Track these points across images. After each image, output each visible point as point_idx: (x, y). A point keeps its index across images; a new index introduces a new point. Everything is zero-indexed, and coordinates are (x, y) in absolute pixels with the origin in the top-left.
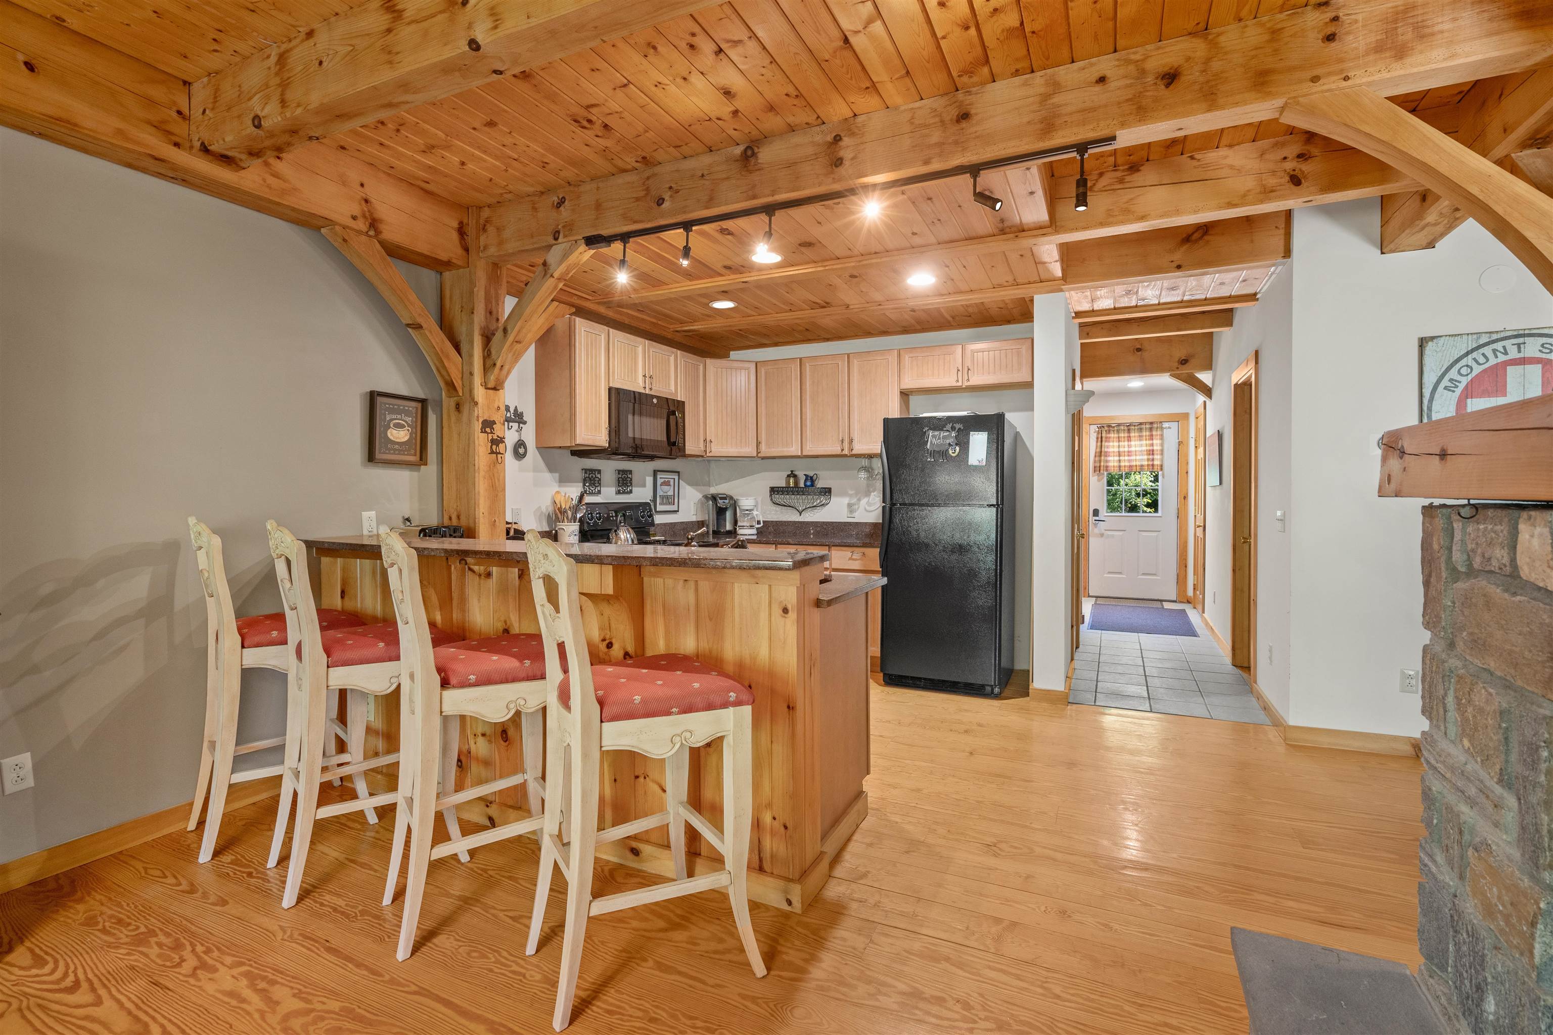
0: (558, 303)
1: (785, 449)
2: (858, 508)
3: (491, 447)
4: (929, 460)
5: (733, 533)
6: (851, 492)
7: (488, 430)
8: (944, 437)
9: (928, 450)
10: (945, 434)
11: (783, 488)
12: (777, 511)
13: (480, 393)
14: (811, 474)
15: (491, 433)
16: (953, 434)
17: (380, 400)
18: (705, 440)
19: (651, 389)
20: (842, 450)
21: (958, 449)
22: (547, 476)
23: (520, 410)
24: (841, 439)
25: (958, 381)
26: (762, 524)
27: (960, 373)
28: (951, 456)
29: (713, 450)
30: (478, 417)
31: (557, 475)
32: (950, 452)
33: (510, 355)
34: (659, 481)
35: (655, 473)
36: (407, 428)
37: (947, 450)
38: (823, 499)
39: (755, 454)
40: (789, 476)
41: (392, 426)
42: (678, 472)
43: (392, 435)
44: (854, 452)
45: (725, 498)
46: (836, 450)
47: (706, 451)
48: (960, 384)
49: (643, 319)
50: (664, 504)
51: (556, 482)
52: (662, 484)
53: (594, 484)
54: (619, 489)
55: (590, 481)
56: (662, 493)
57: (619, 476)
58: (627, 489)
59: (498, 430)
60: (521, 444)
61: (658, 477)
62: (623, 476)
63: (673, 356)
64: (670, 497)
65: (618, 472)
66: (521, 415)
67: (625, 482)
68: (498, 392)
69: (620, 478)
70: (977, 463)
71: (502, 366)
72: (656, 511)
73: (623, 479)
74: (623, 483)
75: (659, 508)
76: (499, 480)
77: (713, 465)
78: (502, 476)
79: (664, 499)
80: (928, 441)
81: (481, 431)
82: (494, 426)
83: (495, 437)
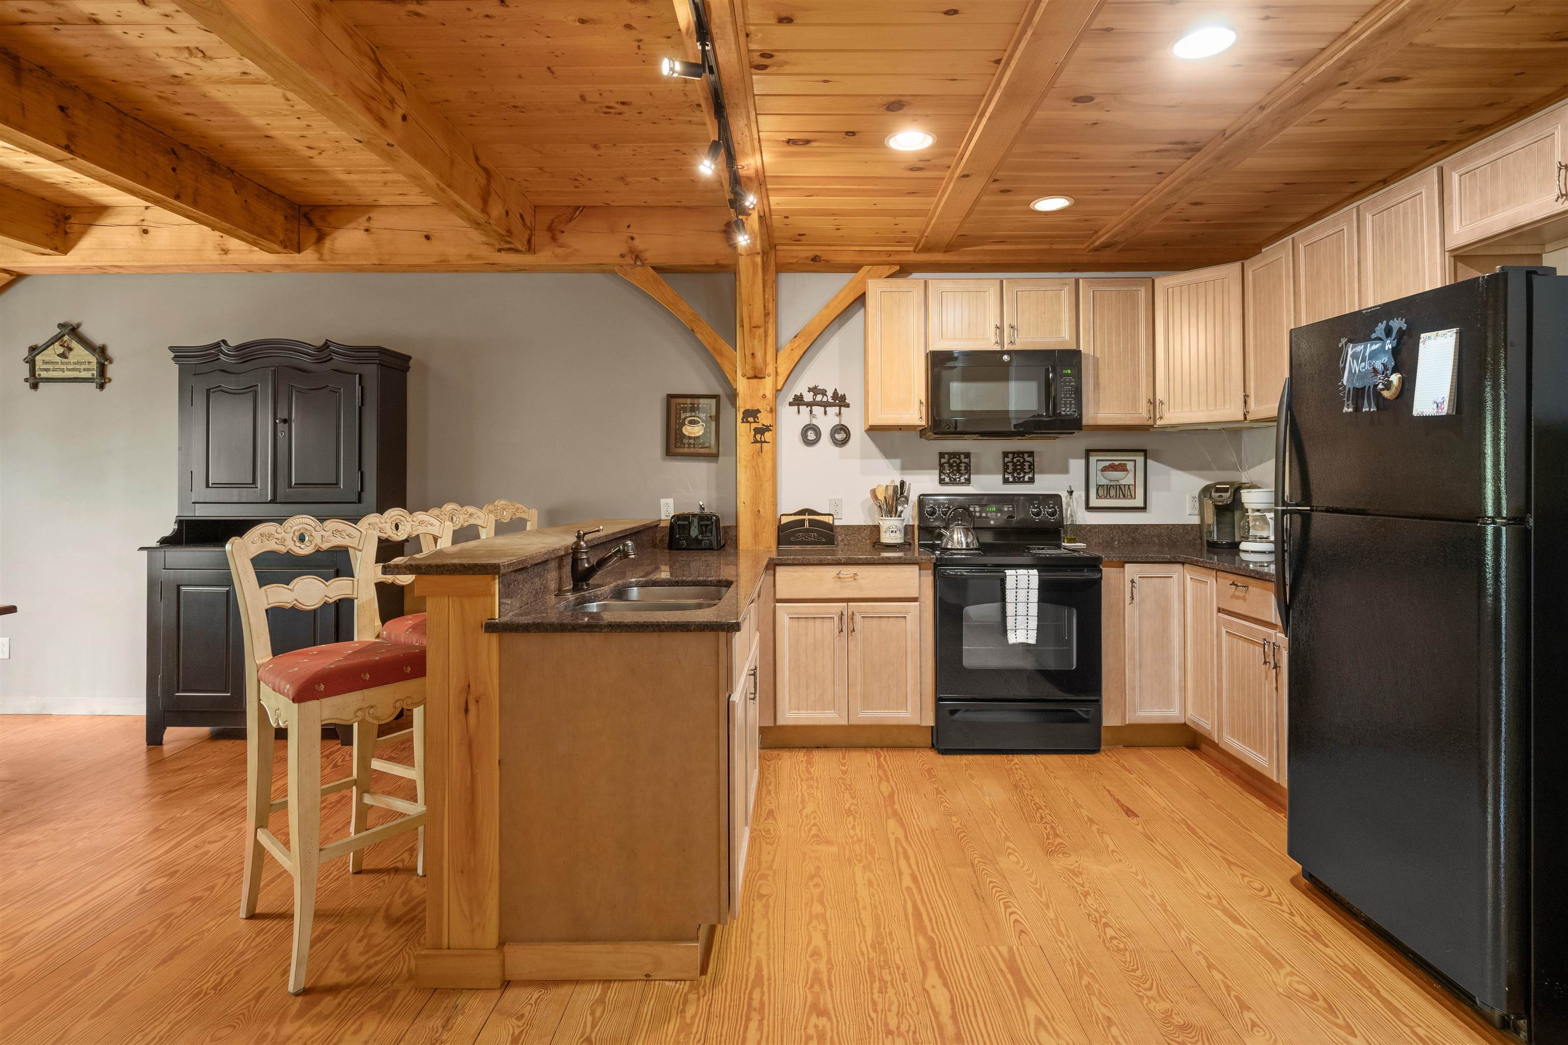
3: (755, 436)
4: (1345, 409)
5: (1236, 547)
7: (751, 419)
8: (1374, 355)
9: (1344, 388)
10: (1375, 347)
13: (742, 385)
15: (755, 422)
16: (1389, 345)
17: (674, 401)
18: (1151, 402)
19: (1012, 343)
21: (1395, 377)
22: (883, 463)
23: (840, 393)
25: (1561, 197)
27: (1564, 175)
29: (1166, 415)
31: (898, 462)
32: (1380, 388)
33: (756, 342)
34: (1096, 466)
35: (1087, 454)
36: (702, 423)
39: (1241, 417)
41: (686, 423)
42: (1145, 452)
43: (686, 431)
45: (1225, 491)
50: (1111, 498)
51: (896, 470)
52: (1104, 469)
53: (959, 471)
54: (1006, 476)
55: (951, 466)
56: (1104, 482)
57: (1007, 460)
58: (1024, 477)
59: (764, 419)
60: (842, 428)
61: (1093, 459)
62: (1015, 460)
63: (1066, 289)
64: (1127, 487)
65: (1005, 454)
66: (843, 397)
67: (1019, 467)
68: (763, 380)
69: (1009, 462)
70: (1433, 409)
71: (753, 354)
72: (1088, 508)
73: (1015, 465)
74: (1015, 470)
75: (1094, 502)
76: (764, 470)
77: (1245, 436)
78: (769, 465)
79: (1106, 490)
80: (1344, 367)
81: (743, 422)
82: (758, 415)
83: (760, 426)
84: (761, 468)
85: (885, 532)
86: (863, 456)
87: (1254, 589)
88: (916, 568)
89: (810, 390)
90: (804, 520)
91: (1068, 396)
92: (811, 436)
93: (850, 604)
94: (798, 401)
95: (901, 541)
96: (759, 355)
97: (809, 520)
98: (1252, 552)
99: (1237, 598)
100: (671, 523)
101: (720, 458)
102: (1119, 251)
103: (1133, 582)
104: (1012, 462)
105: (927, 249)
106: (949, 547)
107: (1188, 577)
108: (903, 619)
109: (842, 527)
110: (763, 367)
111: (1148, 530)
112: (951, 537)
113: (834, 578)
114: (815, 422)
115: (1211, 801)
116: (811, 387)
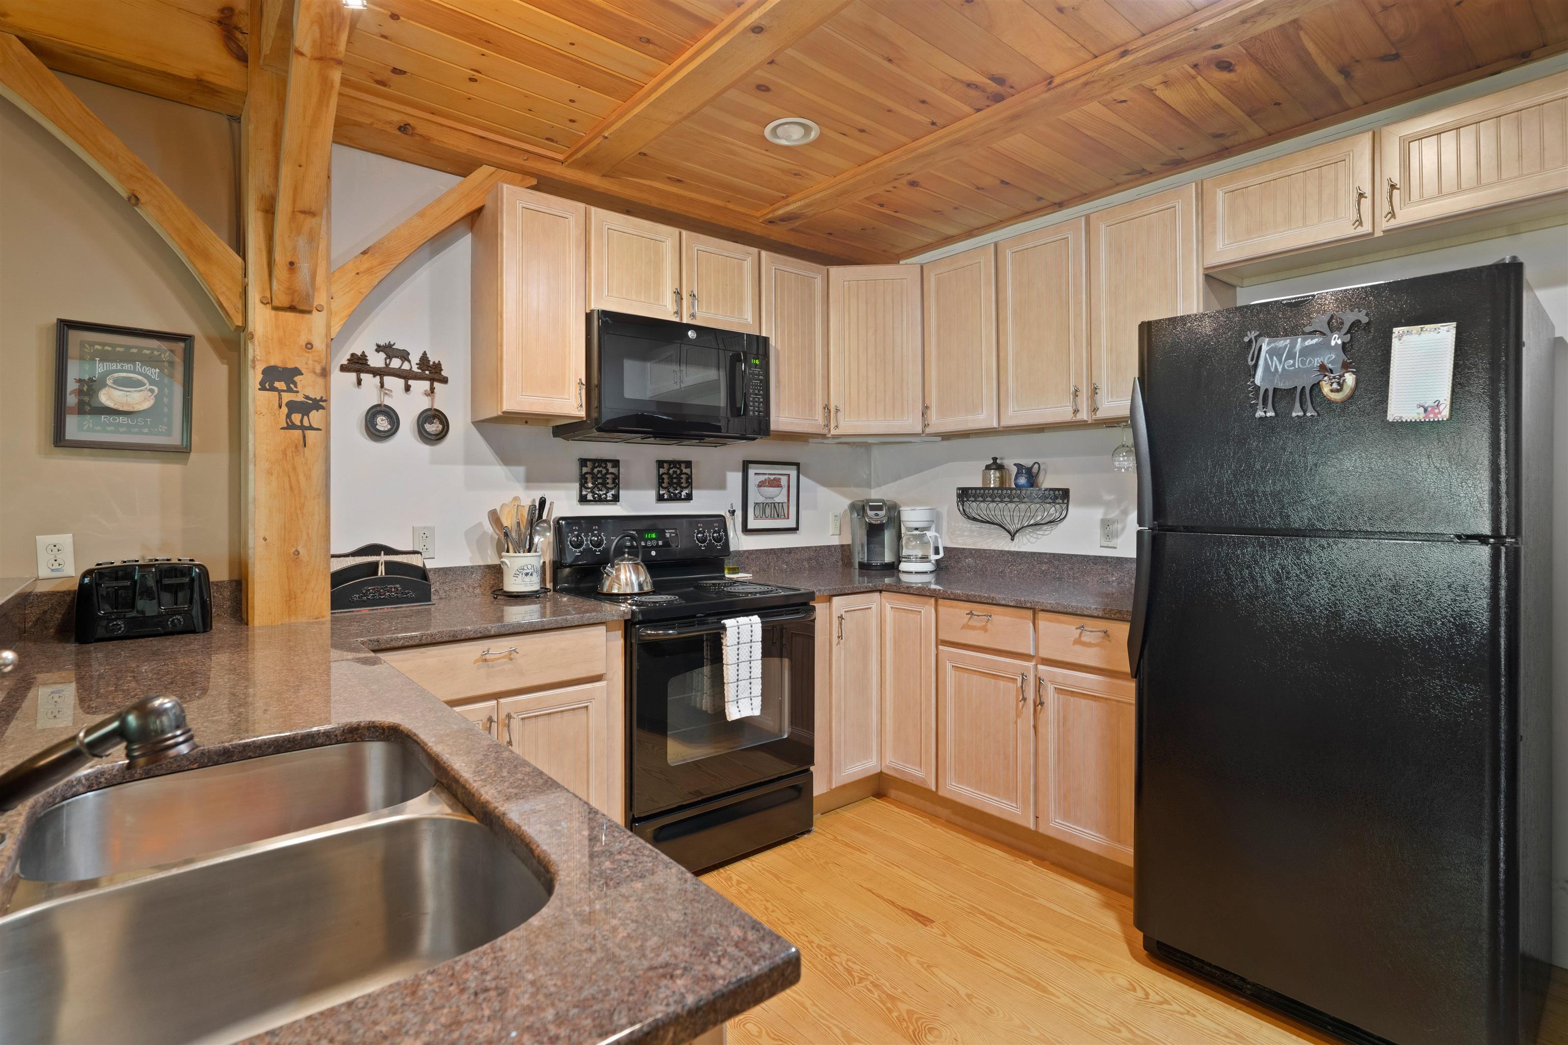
0: (492, 169)
1: (970, 417)
2: (1123, 529)
3: (288, 416)
4: (1260, 413)
5: (892, 568)
6: (1107, 497)
7: (280, 385)
8: (1305, 352)
9: (1257, 388)
10: (1309, 342)
11: (976, 489)
12: (972, 531)
13: (259, 320)
14: (1027, 462)
15: (289, 390)
16: (1336, 340)
17: (75, 336)
18: (827, 408)
19: (693, 316)
20: (1076, 411)
21: (1350, 379)
22: (499, 471)
23: (433, 359)
24: (1072, 389)
25: (1360, 222)
26: (942, 554)
27: (1366, 203)
28: (1330, 402)
29: (842, 423)
30: (253, 361)
31: (521, 470)
32: (1326, 390)
33: (301, 243)
34: (753, 480)
35: (746, 466)
36: (148, 386)
37: (1316, 386)
38: (1053, 511)
39: (919, 429)
40: (988, 468)
41: (109, 382)
42: (797, 465)
43: (110, 398)
44: (1100, 415)
45: (879, 508)
46: (1064, 413)
47: (827, 426)
48: (1366, 228)
49: (692, 200)
50: (766, 518)
51: (518, 482)
52: (761, 485)
53: (604, 484)
54: (661, 492)
55: (595, 478)
56: (761, 499)
57: (662, 471)
58: (680, 493)
59: (307, 387)
60: (433, 415)
61: (751, 472)
62: (671, 471)
63: (749, 259)
64: (781, 505)
65: (660, 464)
66: (437, 367)
67: (675, 481)
68: (307, 316)
69: (664, 474)
70: (1418, 414)
71: (292, 264)
72: (746, 530)
73: (671, 477)
74: (671, 484)
75: (752, 524)
76: (308, 477)
77: (876, 452)
78: (317, 471)
79: (765, 509)
80: (1256, 366)
81: (263, 388)
82: (297, 379)
83: (300, 398)
84: (302, 477)
85: (516, 575)
86: (470, 459)
87: (1001, 618)
88: (602, 629)
89: (379, 349)
90: (376, 565)
91: (756, 392)
92: (382, 424)
93: (502, 701)
94: (358, 364)
95: (536, 587)
96: (304, 268)
97: (387, 564)
98: (916, 573)
99: (973, 628)
100: (81, 585)
101: (193, 455)
102: (792, 230)
103: (841, 618)
104: (668, 474)
105: (586, 164)
106: (615, 591)
107: (888, 606)
108: (584, 711)
109: (438, 571)
110: (311, 292)
111: (799, 554)
112: (618, 577)
113: (476, 661)
114: (388, 401)
115: (965, 866)
116: (382, 343)
